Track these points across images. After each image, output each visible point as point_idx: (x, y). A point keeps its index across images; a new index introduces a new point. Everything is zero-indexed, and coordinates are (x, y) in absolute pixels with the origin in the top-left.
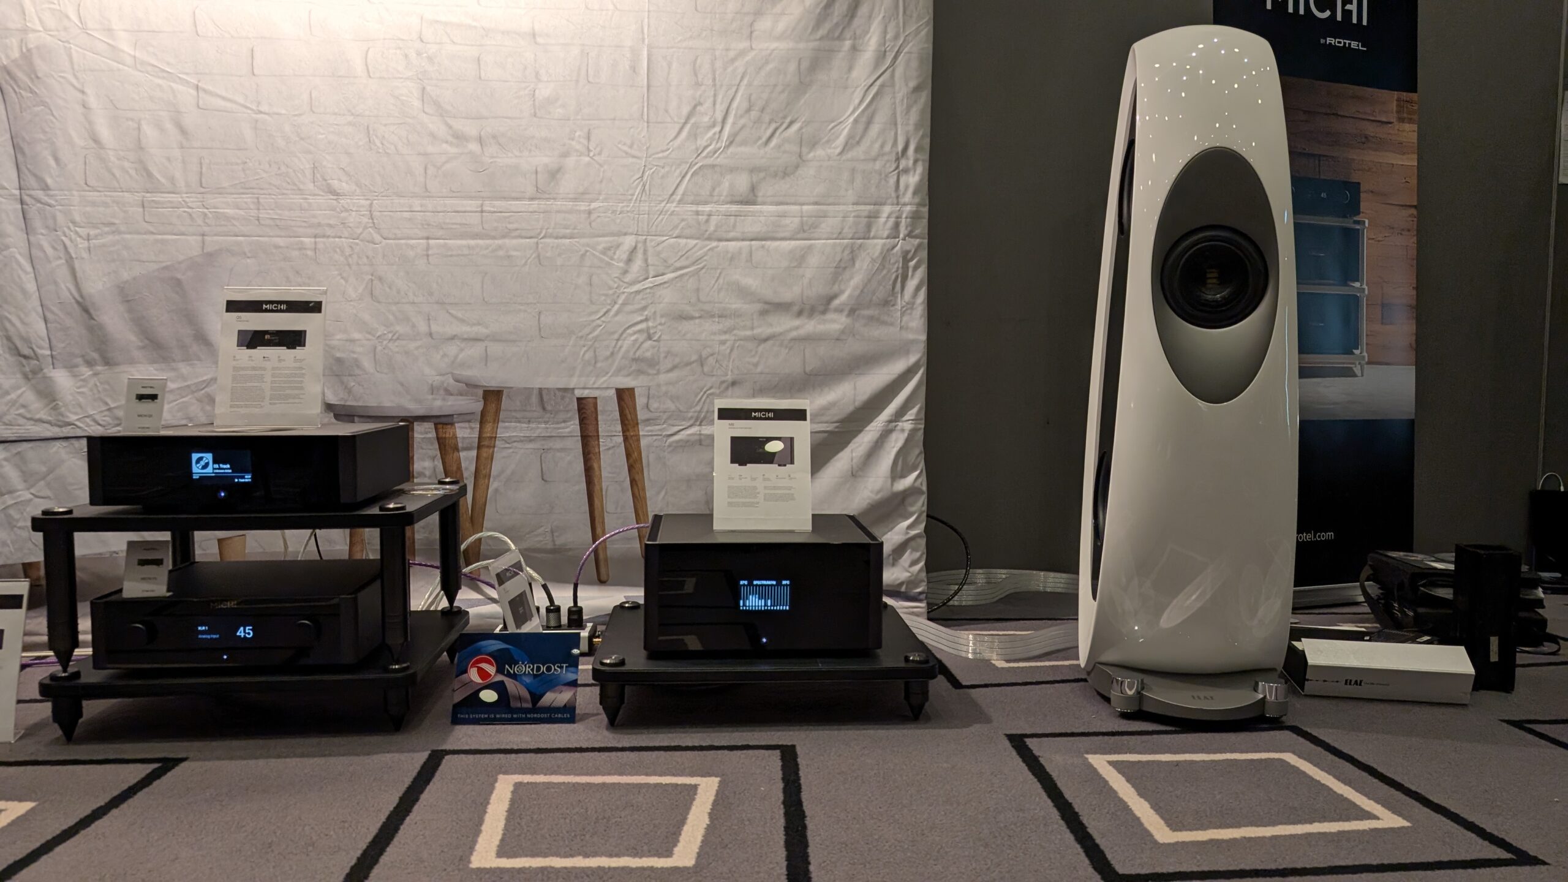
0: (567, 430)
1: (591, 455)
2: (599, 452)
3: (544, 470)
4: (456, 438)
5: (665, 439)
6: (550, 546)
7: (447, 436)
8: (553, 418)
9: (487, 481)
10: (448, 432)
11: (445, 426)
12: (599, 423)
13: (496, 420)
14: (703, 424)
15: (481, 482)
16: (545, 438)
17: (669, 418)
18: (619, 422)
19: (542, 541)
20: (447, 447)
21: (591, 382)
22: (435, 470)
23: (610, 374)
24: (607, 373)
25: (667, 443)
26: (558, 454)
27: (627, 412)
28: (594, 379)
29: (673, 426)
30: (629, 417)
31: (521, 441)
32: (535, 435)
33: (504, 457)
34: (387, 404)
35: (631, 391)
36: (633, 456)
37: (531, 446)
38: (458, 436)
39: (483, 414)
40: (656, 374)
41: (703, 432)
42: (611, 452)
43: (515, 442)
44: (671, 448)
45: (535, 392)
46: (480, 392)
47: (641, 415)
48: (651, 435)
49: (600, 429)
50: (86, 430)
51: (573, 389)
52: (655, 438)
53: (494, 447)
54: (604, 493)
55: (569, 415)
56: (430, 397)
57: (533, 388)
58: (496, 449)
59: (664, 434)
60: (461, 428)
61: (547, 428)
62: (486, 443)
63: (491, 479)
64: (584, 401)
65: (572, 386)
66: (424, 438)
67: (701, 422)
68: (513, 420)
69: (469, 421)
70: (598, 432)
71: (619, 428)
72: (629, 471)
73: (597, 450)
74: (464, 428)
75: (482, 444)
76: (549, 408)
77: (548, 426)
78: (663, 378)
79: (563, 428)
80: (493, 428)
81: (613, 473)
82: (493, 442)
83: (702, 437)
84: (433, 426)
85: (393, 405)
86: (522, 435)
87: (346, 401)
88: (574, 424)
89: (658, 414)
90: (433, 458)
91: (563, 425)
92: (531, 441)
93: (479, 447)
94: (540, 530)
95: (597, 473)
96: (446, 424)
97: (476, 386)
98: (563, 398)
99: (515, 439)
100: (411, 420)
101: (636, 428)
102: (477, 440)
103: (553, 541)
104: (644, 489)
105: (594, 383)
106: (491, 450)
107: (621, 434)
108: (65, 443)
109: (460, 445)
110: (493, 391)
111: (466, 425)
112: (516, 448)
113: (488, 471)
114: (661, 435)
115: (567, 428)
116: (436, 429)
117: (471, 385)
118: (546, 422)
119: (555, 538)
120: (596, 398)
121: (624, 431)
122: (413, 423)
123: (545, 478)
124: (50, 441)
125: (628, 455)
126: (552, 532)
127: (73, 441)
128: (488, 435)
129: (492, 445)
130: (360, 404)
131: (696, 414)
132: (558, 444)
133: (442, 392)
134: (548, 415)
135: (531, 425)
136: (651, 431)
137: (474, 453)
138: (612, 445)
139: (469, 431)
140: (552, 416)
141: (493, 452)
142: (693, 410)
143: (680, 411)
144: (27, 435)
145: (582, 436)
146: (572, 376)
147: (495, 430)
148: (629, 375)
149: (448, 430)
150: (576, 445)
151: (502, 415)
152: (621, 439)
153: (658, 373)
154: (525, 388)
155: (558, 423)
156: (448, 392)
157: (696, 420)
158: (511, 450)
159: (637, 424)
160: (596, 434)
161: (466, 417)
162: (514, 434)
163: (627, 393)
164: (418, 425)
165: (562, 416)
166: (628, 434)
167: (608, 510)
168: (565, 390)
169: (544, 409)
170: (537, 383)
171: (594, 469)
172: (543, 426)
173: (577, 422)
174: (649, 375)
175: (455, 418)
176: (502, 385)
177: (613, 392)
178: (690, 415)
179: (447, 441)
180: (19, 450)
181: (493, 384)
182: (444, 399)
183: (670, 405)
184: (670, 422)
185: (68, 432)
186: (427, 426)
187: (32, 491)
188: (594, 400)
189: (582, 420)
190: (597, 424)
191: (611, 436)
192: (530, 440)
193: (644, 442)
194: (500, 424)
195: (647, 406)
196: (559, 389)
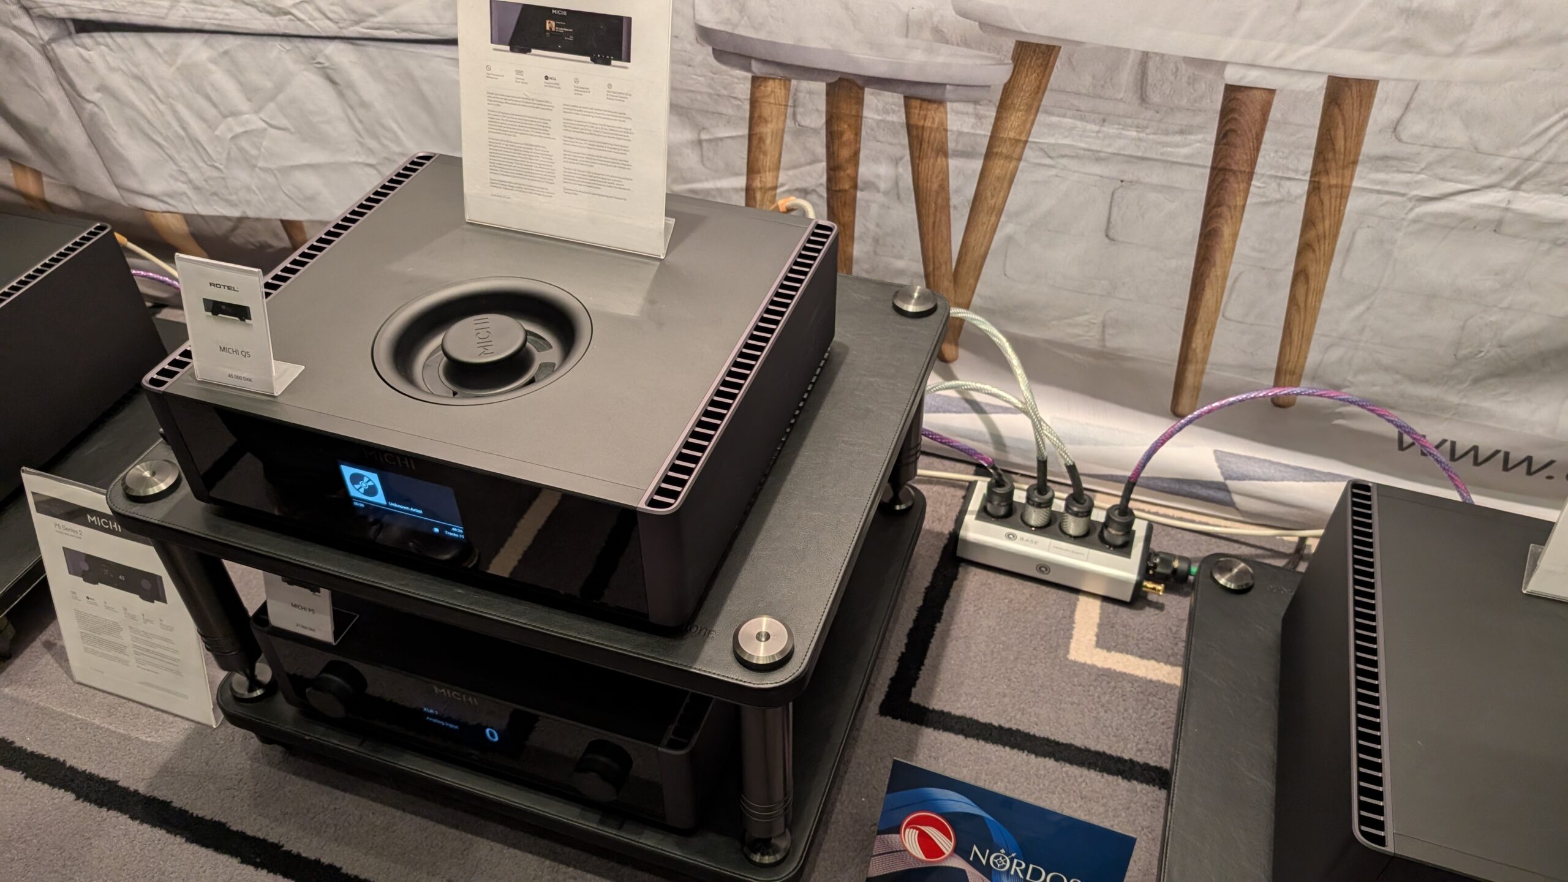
0: (1184, 151)
1: (1224, 210)
2: (1244, 206)
3: (1112, 220)
4: (946, 130)
5: (1410, 205)
6: (1094, 345)
7: (928, 124)
8: (1160, 121)
9: (993, 218)
10: (930, 118)
11: (925, 105)
12: (1263, 146)
13: (1033, 107)
14: (1523, 187)
15: (983, 218)
16: (1132, 159)
17: (1441, 161)
18: (1312, 152)
19: (1080, 336)
20: (925, 145)
21: (1273, 54)
22: (897, 183)
23: (1323, 42)
24: (1320, 37)
25: (1412, 215)
26: (1152, 196)
27: (1340, 133)
28: (1281, 46)
29: (1443, 179)
30: (1340, 144)
31: (1077, 157)
32: (1110, 150)
33: (1036, 182)
34: (814, 43)
35: (1365, 88)
36: (1320, 227)
37: (1097, 169)
38: (949, 128)
39: (1008, 90)
40: (1448, 56)
41: (1514, 206)
42: (1272, 209)
43: (1063, 156)
44: (1417, 226)
45: (1132, 61)
46: (1009, 45)
47: (1372, 143)
48: (1379, 192)
49: (1260, 160)
50: (311, 26)
51: (1224, 64)
52: (1386, 198)
53: (1019, 159)
54: (1229, 283)
55: (1199, 119)
56: (901, 41)
57: (1128, 51)
58: (1022, 164)
59: (1415, 193)
60: (957, 112)
61: (1140, 139)
62: (1004, 149)
63: (1003, 218)
64: (1239, 96)
65: (1222, 58)
66: (883, 121)
67: (1521, 183)
68: (1070, 113)
69: (976, 102)
70: (1253, 163)
71: (1307, 163)
72: (1300, 253)
73: (1239, 203)
74: (962, 113)
75: (995, 150)
76: (1155, 98)
77: (1142, 135)
78: (1463, 66)
79: (1177, 145)
80: (1025, 121)
81: (1261, 251)
82: (1018, 150)
83: (1510, 215)
84: (902, 101)
85: (825, 46)
86: (1083, 145)
87: (736, 26)
88: (1204, 141)
89: (1415, 149)
90: (896, 161)
91: (1178, 138)
92: (1098, 160)
93: (989, 155)
94: (1080, 319)
95: (1227, 246)
96: (930, 101)
97: (1003, 31)
98: (1193, 81)
99: (1067, 152)
100: (860, 82)
101: (1347, 173)
102: (986, 141)
103: (1103, 340)
104: (1320, 292)
105: (1279, 56)
106: (1014, 163)
107: (1307, 177)
108: (286, 45)
109: (951, 145)
110: (1038, 45)
111: (970, 108)
112: (1064, 168)
113: (1000, 200)
114: (1403, 195)
115: (1184, 146)
116: (907, 107)
117: (990, 27)
118: (1139, 128)
119: (1107, 337)
120: (1272, 92)
121: (1315, 173)
122: (862, 89)
123: (1111, 234)
124: (265, 38)
125: (1309, 222)
126: (1104, 326)
127: (298, 42)
128: (1012, 135)
129: (1015, 155)
130: (762, 36)
131: (1515, 164)
132: (1156, 176)
133: (927, 34)
134: (1149, 114)
135: (1104, 129)
136: (1382, 183)
137: (977, 165)
138: (1278, 196)
139: (973, 120)
140: (1158, 116)
141: (1016, 168)
142: (1513, 152)
143: (1477, 150)
144: (227, 24)
145: (1213, 168)
146: (1229, 33)
147: (1027, 127)
148: (1373, 49)
149: (931, 114)
150: (1198, 185)
151: (1047, 100)
152: (1301, 189)
153: (1456, 53)
154: (1110, 48)
155: (1167, 133)
156: (940, 35)
157: (1508, 178)
158: (1053, 172)
159: (1355, 163)
160: (1245, 168)
161: (970, 91)
162: (1067, 141)
163: (1354, 89)
164: (872, 94)
165: (1180, 120)
166: (1324, 180)
167: (1228, 314)
168: (1205, 64)
169: (1143, 99)
170: (1142, 39)
171: (1222, 236)
172: (1133, 134)
173: (1212, 137)
174: (1429, 53)
175: (949, 92)
176: (1062, 36)
177: (1318, 86)
178: (1499, 162)
179: (926, 135)
180: (226, 48)
181: (1040, 30)
182: (929, 51)
183: (1456, 134)
184: (1441, 171)
185: (286, 27)
186: (891, 100)
187: (262, 115)
188: (1264, 95)
189: (1225, 135)
190: (1258, 149)
191: (1282, 178)
192: (1097, 157)
193: (1354, 204)
194: (1041, 117)
195: (1395, 128)
196: (1190, 61)
